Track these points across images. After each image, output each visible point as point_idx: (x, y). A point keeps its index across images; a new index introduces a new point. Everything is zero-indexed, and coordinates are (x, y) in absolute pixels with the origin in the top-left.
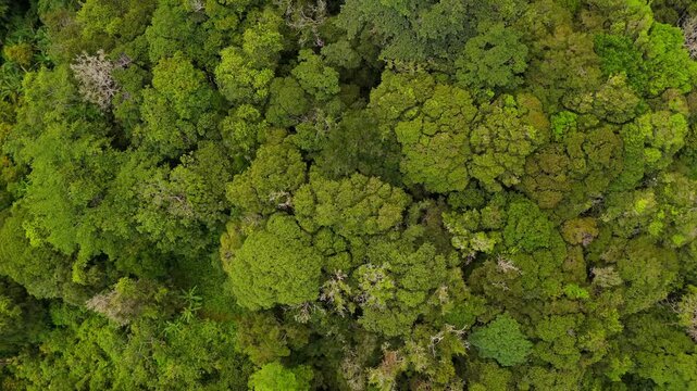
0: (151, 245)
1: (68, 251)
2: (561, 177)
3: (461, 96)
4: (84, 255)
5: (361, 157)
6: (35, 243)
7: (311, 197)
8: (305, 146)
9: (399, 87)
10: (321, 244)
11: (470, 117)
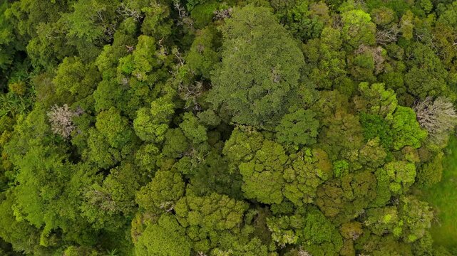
0: (89, 225)
1: (38, 226)
2: (338, 201)
3: (278, 149)
4: (47, 229)
5: (217, 183)
6: (19, 219)
7: (186, 207)
8: (185, 172)
9: (241, 142)
10: (191, 235)
11: (283, 162)
